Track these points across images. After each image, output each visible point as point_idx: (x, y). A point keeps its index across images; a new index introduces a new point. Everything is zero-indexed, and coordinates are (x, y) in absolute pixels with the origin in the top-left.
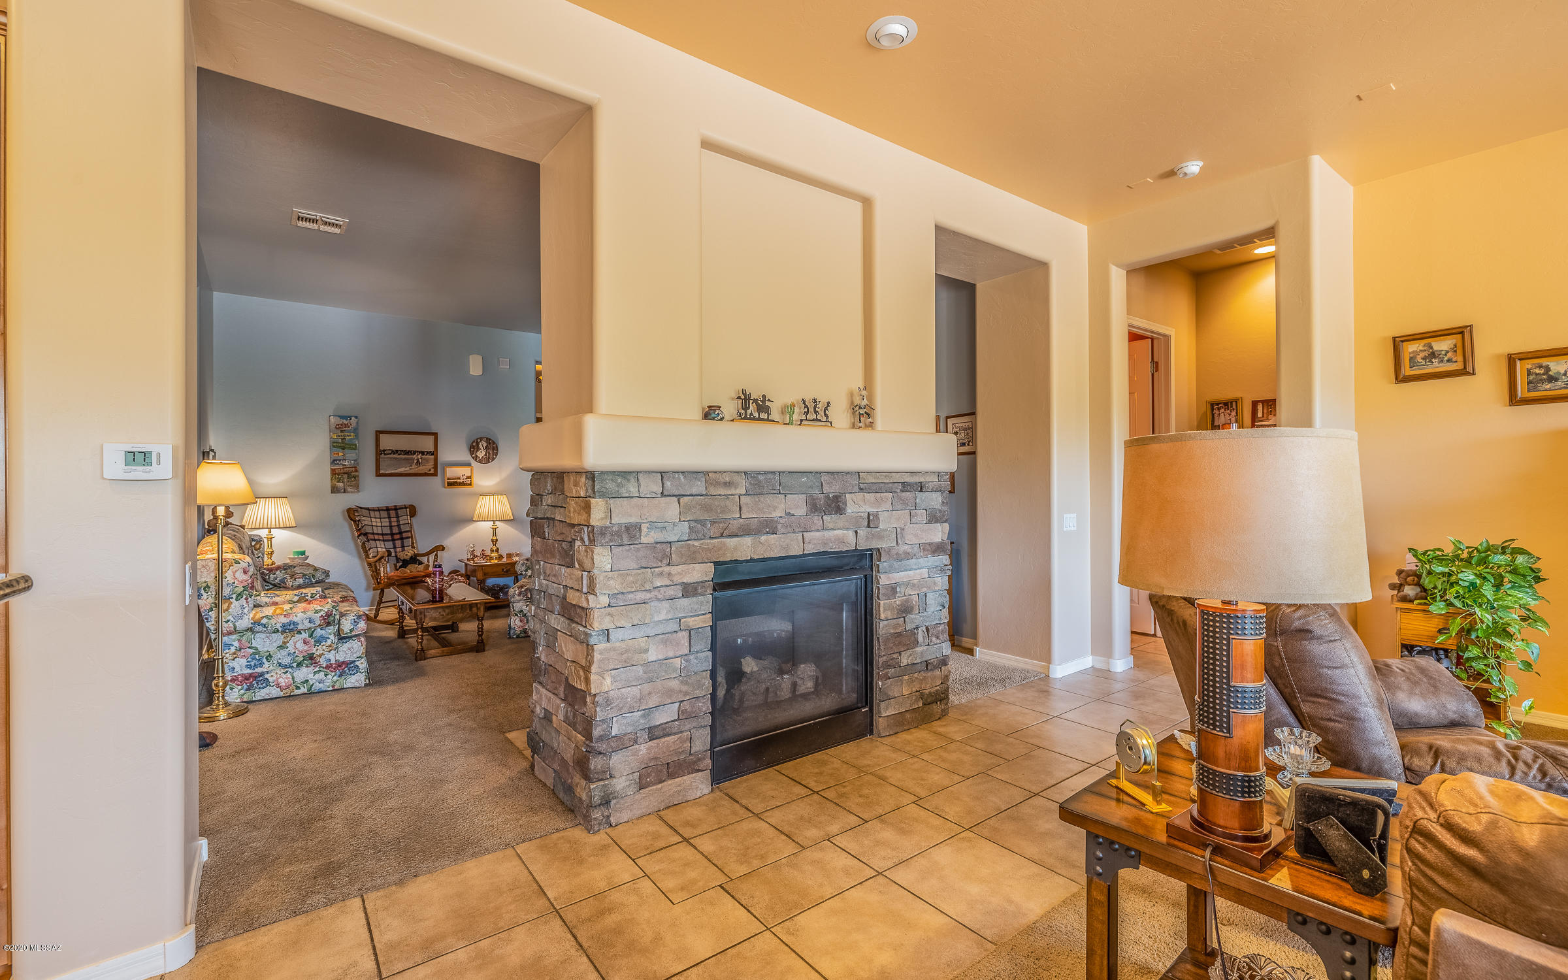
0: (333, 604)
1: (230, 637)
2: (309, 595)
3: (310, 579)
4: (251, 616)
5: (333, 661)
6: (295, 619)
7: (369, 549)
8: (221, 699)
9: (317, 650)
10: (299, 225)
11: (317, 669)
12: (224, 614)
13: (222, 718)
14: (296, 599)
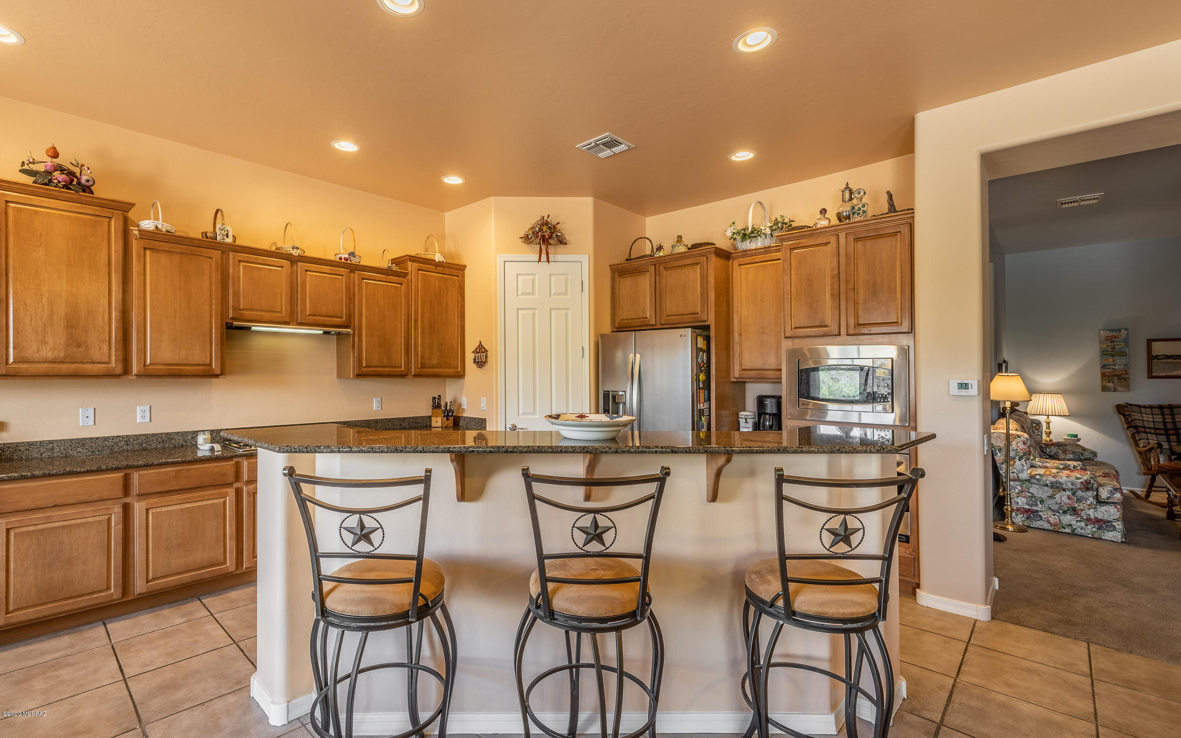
0: (1092, 476)
1: (1015, 482)
2: (1072, 466)
3: (1079, 456)
4: (1029, 472)
5: (1092, 517)
6: (1060, 480)
7: (1140, 440)
8: (1009, 518)
9: (1079, 505)
10: (1063, 207)
11: (1079, 519)
12: (1011, 468)
13: (1010, 530)
14: (1061, 467)
